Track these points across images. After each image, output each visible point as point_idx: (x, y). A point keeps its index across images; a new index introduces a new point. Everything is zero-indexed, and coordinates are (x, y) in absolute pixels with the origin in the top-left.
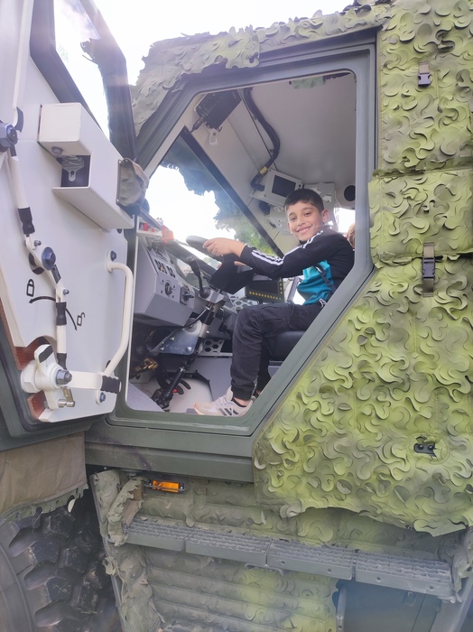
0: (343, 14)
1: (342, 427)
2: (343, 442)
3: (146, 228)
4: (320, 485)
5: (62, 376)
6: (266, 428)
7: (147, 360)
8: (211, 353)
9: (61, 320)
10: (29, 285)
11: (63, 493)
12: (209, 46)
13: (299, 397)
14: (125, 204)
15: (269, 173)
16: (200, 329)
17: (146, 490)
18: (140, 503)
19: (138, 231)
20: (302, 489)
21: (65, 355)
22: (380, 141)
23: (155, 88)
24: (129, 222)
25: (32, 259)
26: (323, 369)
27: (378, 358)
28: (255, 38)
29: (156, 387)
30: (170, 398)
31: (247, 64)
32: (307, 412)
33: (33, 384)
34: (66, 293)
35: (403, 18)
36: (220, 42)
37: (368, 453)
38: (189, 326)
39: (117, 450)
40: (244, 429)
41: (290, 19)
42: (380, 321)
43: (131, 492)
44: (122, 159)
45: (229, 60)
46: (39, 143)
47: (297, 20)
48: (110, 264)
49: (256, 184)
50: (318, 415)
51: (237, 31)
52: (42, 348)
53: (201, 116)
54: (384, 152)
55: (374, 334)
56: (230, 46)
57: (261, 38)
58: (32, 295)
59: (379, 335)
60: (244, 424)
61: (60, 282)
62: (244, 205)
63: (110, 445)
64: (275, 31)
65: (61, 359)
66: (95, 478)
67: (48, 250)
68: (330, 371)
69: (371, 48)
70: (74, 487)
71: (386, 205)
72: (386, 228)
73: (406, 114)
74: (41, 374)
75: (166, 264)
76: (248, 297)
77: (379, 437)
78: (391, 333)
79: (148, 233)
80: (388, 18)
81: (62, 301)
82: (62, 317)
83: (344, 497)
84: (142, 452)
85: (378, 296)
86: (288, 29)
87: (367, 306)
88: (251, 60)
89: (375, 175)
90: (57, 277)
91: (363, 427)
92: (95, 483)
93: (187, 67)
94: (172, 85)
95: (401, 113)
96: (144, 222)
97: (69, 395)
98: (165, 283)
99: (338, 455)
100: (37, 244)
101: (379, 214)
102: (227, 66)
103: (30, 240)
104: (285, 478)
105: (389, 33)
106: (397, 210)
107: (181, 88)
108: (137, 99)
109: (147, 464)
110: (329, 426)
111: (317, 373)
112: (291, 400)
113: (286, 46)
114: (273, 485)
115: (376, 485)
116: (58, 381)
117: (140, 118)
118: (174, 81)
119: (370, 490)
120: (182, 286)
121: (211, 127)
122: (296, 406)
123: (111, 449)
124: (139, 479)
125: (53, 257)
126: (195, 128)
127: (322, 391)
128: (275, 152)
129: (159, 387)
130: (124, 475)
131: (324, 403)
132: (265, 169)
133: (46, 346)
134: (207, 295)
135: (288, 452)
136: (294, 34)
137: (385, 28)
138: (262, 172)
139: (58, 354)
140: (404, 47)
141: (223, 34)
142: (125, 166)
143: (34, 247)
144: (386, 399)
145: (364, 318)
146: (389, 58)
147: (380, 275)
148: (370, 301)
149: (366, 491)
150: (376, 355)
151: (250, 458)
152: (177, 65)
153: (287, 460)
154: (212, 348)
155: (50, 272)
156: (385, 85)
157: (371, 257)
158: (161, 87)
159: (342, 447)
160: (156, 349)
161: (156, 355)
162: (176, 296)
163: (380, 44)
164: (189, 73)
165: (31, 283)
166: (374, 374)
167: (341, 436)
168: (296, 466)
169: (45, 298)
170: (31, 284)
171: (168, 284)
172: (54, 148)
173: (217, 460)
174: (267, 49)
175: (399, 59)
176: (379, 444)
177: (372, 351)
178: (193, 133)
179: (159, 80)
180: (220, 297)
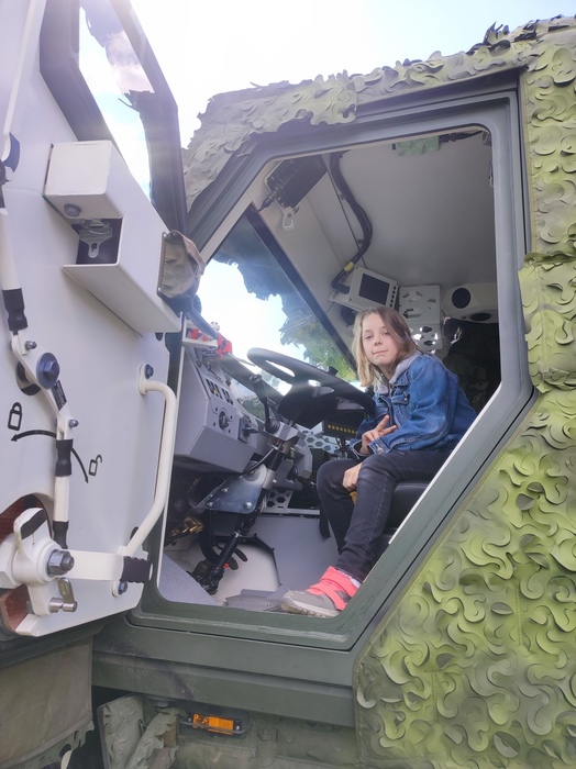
0: (471, 53)
1: (499, 642)
2: (502, 667)
3: (195, 335)
4: (465, 740)
5: (57, 561)
6: (374, 640)
7: (188, 519)
8: (275, 509)
9: (63, 469)
10: (13, 411)
11: (53, 742)
12: (288, 98)
13: (427, 590)
14: (169, 295)
15: (355, 271)
16: (264, 476)
17: (183, 731)
18: (173, 751)
19: (185, 339)
20: (435, 744)
21: (65, 525)
22: (533, 215)
23: (213, 151)
24: (175, 323)
25: (21, 372)
26: (464, 547)
27: (552, 531)
28: (351, 86)
29: (198, 557)
30: (219, 576)
31: (340, 119)
32: (443, 616)
33: (9, 574)
34: (73, 425)
35: (557, 55)
36: (302, 93)
37: (545, 688)
38: (249, 472)
39: (141, 665)
40: (340, 638)
41: (398, 62)
42: (552, 472)
43: (160, 737)
44: (168, 232)
45: (315, 114)
46: (45, 197)
47: (407, 63)
48: (144, 383)
49: (339, 284)
50: (460, 620)
51: (326, 79)
52: (28, 515)
53: (273, 189)
54: (539, 229)
55: (543, 492)
56: (316, 97)
57: (359, 86)
58: (17, 429)
59: (551, 494)
60: (339, 630)
61: (65, 407)
62: (322, 312)
63: (131, 657)
64: (378, 77)
65: (59, 531)
66: (106, 712)
67: (48, 357)
68: (476, 549)
69: (511, 96)
70: (71, 731)
71: (548, 302)
72: (551, 334)
73: (570, 177)
74: (23, 558)
75: (220, 386)
76: (327, 432)
77: (562, 662)
78: (571, 492)
79: (199, 342)
80: (535, 55)
81: (65, 438)
82: (64, 462)
83: (505, 762)
84: (179, 671)
85: (546, 434)
86: (395, 73)
87: (528, 450)
88: (346, 115)
89: (527, 260)
90: (61, 400)
91: (533, 643)
92: (105, 721)
93: (257, 124)
94: (236, 147)
95: (561, 178)
96: (194, 327)
97: (68, 593)
98: (219, 412)
99: (496, 691)
100: (30, 346)
101: (538, 314)
102: (313, 122)
103: (19, 341)
104: (407, 725)
105: (537, 76)
106: (566, 309)
107: (249, 152)
108: (189, 166)
109: (186, 688)
110: (478, 641)
111: (453, 552)
112: (414, 594)
113: (393, 95)
114: (389, 737)
115: (561, 744)
116: (51, 570)
117: (194, 189)
118: (240, 143)
119: (551, 753)
120: (241, 416)
121: (286, 205)
122: (423, 605)
123: (132, 664)
124: (174, 712)
125: (56, 368)
126: (265, 205)
127: (465, 581)
128: (365, 243)
129: (204, 558)
130: (151, 706)
131: (467, 601)
132: (351, 264)
133: (37, 510)
134: (275, 430)
135: (413, 682)
136: (404, 79)
137: (531, 68)
138: (347, 269)
139: (55, 523)
140: (561, 92)
141: (306, 83)
142: (171, 241)
143: (24, 351)
144: (570, 598)
145: (525, 468)
146: (539, 106)
147: (546, 402)
148: (533, 441)
149: (544, 754)
150: (549, 527)
151: (350, 688)
152: (245, 123)
153: (411, 694)
154: (276, 502)
155: (50, 393)
156: (535, 141)
157: (529, 378)
158: (222, 150)
159: (501, 677)
160: (201, 505)
161: (201, 512)
162: (234, 430)
163: (525, 90)
164: (260, 132)
165: (17, 408)
166: (548, 557)
167: (497, 657)
168: (425, 704)
169: (40, 432)
170: (16, 410)
171: (222, 414)
172: (67, 206)
173: (296, 688)
174: (366, 99)
175: (554, 106)
176: (563, 674)
177: (541, 520)
178: (262, 213)
179: (220, 142)
180: (293, 433)
